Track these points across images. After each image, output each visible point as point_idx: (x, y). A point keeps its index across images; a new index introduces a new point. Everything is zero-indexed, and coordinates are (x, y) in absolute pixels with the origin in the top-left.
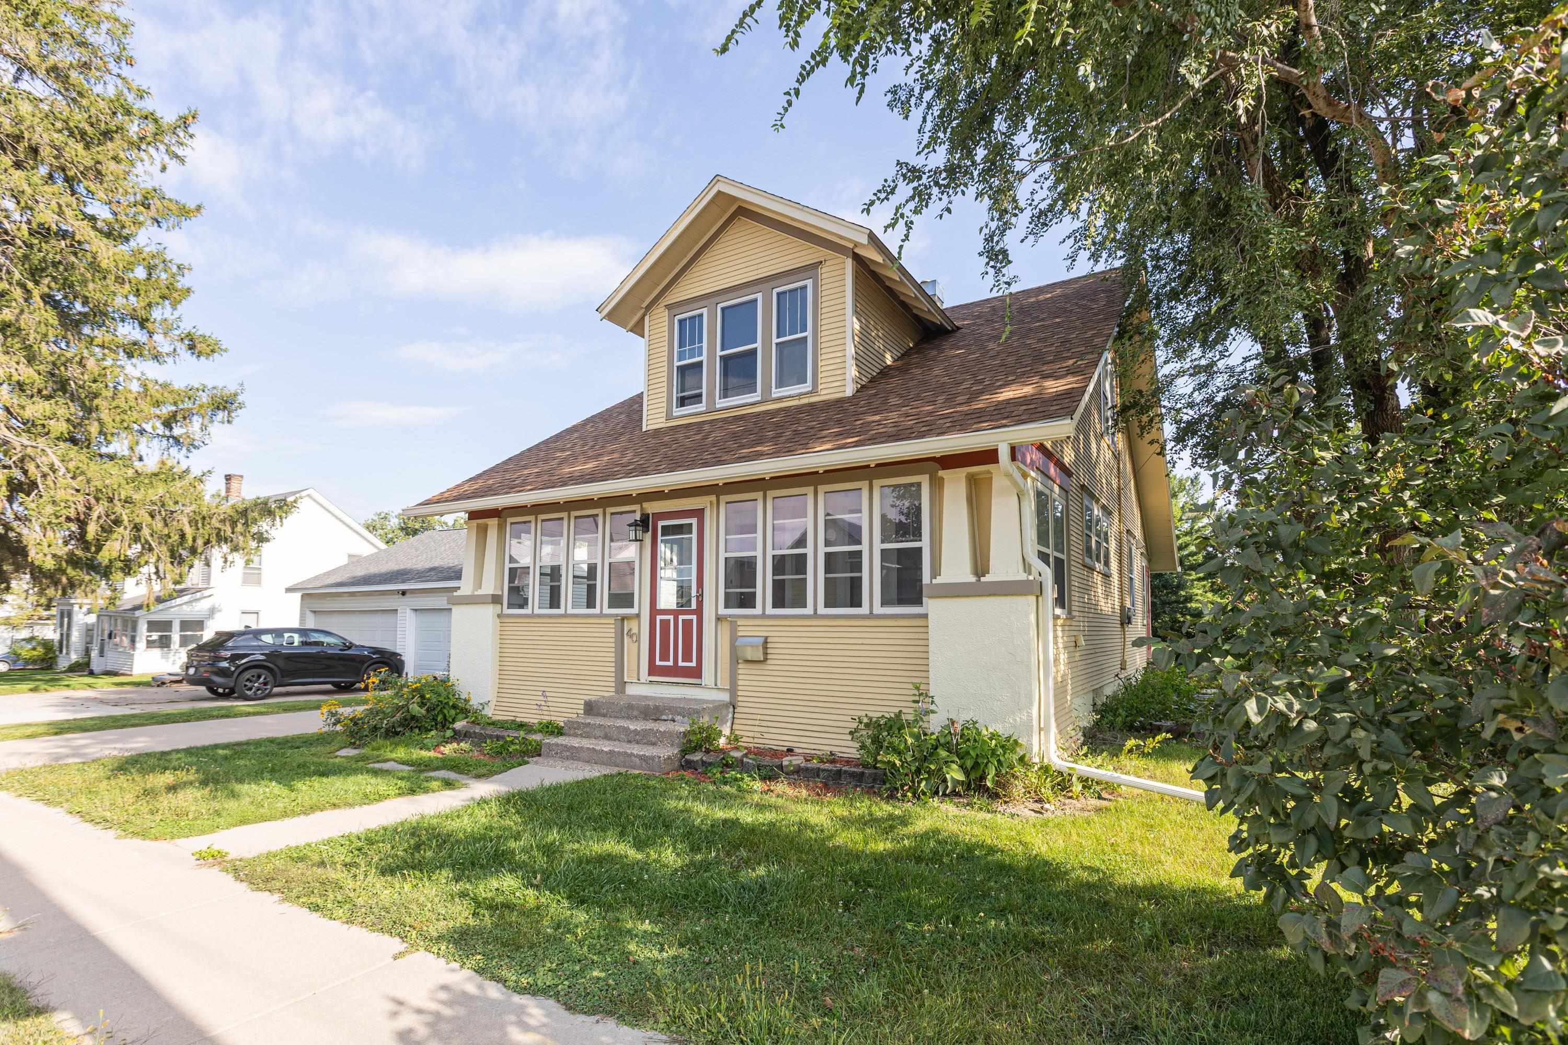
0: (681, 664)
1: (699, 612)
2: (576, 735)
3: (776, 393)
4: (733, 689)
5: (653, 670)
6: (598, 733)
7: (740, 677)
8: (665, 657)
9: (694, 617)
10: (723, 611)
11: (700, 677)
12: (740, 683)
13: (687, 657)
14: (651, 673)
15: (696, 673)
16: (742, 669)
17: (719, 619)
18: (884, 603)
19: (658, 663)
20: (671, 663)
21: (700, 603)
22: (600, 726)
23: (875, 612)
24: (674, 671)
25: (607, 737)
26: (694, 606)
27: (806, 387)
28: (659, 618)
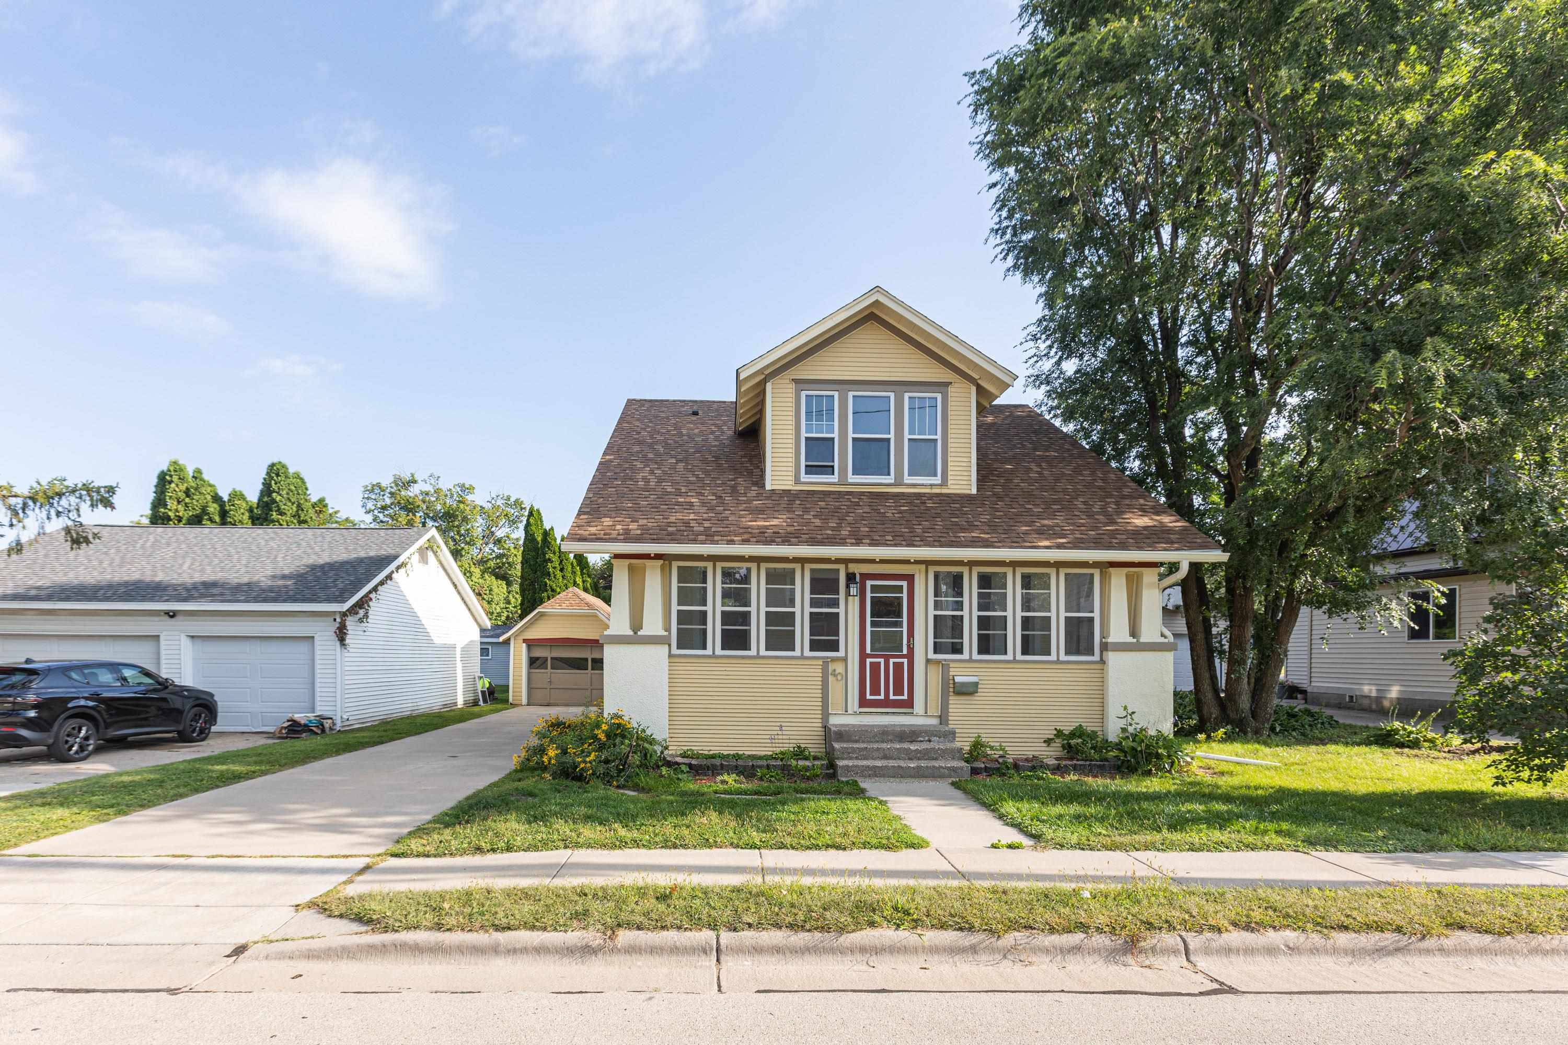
0: (892, 697)
1: (910, 656)
2: (851, 758)
3: (908, 479)
4: (943, 718)
5: (863, 702)
6: (876, 754)
7: (950, 706)
8: (876, 691)
9: (905, 661)
10: (931, 655)
11: (912, 707)
12: (950, 710)
13: (898, 690)
14: (861, 706)
15: (909, 703)
16: (953, 700)
17: (928, 661)
18: (1067, 653)
19: (868, 697)
20: (882, 697)
21: (911, 650)
22: (878, 749)
23: (1061, 659)
24: (886, 703)
25: (886, 757)
26: (905, 652)
27: (937, 480)
28: (868, 661)
